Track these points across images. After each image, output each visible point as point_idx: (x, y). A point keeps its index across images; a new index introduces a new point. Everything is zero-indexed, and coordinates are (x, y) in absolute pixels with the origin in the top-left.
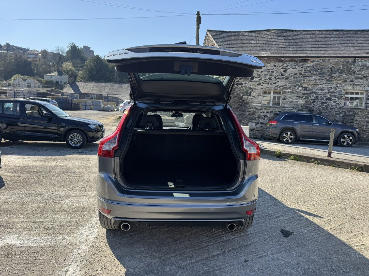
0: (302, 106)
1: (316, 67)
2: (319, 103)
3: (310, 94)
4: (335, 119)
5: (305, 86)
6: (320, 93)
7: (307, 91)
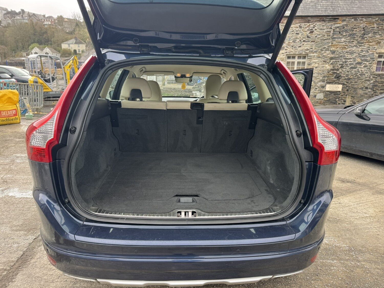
0: (328, 72)
1: (346, 27)
2: (347, 69)
3: (338, 59)
4: (364, 86)
5: (333, 49)
6: (349, 56)
7: (335, 55)
